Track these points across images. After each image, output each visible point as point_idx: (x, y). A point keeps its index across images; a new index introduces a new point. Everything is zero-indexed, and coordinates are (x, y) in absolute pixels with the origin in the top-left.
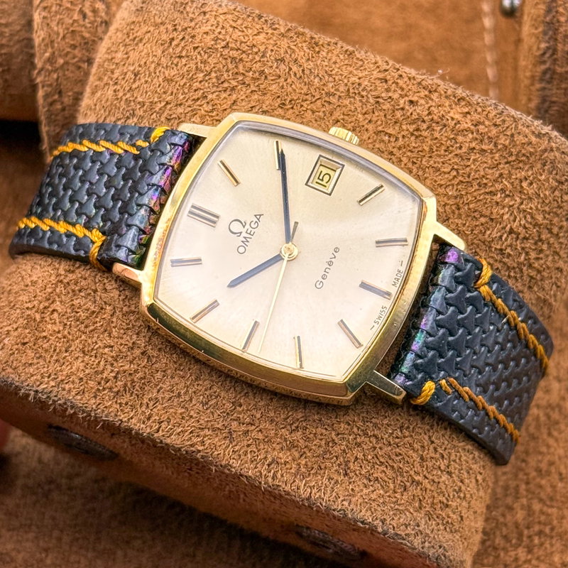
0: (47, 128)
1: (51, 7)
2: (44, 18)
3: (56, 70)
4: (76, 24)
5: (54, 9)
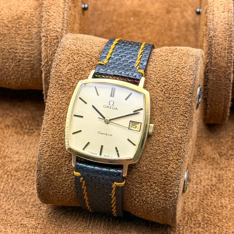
0: (45, 86)
1: (48, 45)
2: (45, 48)
3: (48, 66)
5: (49, 45)
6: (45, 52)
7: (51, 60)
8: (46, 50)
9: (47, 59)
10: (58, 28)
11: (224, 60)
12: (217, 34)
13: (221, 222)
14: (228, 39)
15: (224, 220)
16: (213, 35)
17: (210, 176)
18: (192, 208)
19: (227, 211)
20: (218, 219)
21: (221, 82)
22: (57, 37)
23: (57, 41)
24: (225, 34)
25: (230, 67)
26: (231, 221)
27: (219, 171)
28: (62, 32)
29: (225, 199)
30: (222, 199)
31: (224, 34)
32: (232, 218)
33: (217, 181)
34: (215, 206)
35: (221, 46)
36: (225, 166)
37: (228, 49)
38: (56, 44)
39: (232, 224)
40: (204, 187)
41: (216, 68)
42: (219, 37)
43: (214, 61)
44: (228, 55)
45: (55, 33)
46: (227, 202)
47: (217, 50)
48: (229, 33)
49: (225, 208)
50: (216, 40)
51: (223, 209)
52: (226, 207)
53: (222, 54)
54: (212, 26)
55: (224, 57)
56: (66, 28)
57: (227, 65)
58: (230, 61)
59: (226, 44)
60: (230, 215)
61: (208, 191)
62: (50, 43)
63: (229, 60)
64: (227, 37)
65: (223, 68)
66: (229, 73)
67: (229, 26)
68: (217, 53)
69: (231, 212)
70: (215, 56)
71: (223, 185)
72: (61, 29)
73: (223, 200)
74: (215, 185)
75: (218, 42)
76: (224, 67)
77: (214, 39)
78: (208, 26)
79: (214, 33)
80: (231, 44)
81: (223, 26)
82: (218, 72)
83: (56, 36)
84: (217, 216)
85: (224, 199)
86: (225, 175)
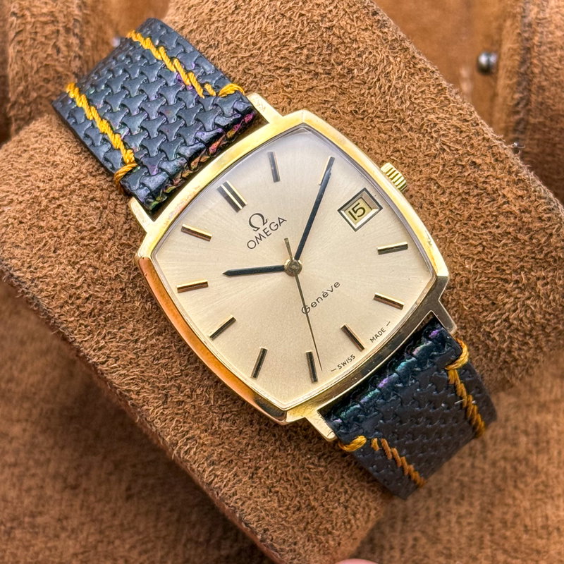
1: (26, 41)
2: (19, 51)
3: (29, 104)
4: (49, 58)
5: (28, 43)
6: (19, 63)
7: (36, 87)
8: (22, 58)
9: (23, 83)
12: (547, 16)
16: (536, 18)
17: (509, 429)
18: (460, 532)
21: (556, 159)
22: (53, 16)
23: (54, 28)
27: (535, 412)
29: (556, 503)
30: (545, 503)
33: (530, 445)
34: (526, 526)
35: (559, 52)
36: (553, 397)
38: (50, 39)
40: (494, 464)
41: (541, 119)
42: (553, 25)
43: (538, 96)
47: (546, 63)
49: (555, 534)
50: (545, 33)
51: (551, 537)
52: (558, 529)
53: (561, 78)
61: (505, 479)
62: (33, 36)
68: (545, 75)
70: (539, 82)
71: (549, 459)
73: (549, 507)
74: (526, 460)
75: (549, 40)
77: (540, 29)
79: (538, 13)
82: (547, 129)
83: (51, 14)
84: (532, 560)
85: (552, 505)
86: (555, 427)
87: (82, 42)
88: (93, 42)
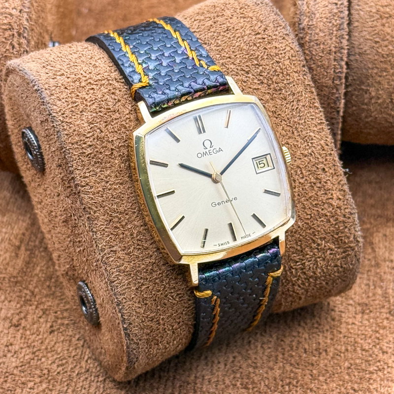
10: (13, 8)
11: (327, 73)
12: (315, 23)
13: (316, 381)
14: (335, 32)
15: (321, 378)
16: (308, 25)
18: (263, 353)
19: (327, 359)
20: (311, 375)
22: (10, 25)
23: (11, 33)
24: (330, 22)
25: (338, 87)
26: (334, 379)
28: (20, 16)
29: (325, 335)
30: (318, 335)
31: (328, 24)
32: (337, 373)
34: (305, 349)
35: (322, 46)
37: (335, 53)
38: (8, 40)
39: (337, 385)
42: (318, 30)
44: (336, 63)
45: (6, 17)
46: (329, 341)
47: (314, 53)
48: (338, 22)
49: (324, 353)
50: (313, 34)
51: (321, 356)
52: (326, 351)
53: (324, 62)
54: (306, 7)
55: (328, 67)
56: (29, 8)
57: (333, 82)
58: (339, 75)
59: (332, 43)
60: (332, 366)
63: (337, 73)
64: (335, 29)
65: (326, 89)
66: (337, 97)
67: (338, 8)
68: (314, 60)
69: (336, 361)
72: (19, 11)
73: (321, 337)
75: (316, 38)
76: (326, 87)
77: (310, 32)
78: (299, 8)
79: (309, 21)
80: (341, 42)
81: (327, 8)
83: (9, 24)
84: (308, 370)
85: (323, 336)
87: (28, 42)
88: (35, 42)
